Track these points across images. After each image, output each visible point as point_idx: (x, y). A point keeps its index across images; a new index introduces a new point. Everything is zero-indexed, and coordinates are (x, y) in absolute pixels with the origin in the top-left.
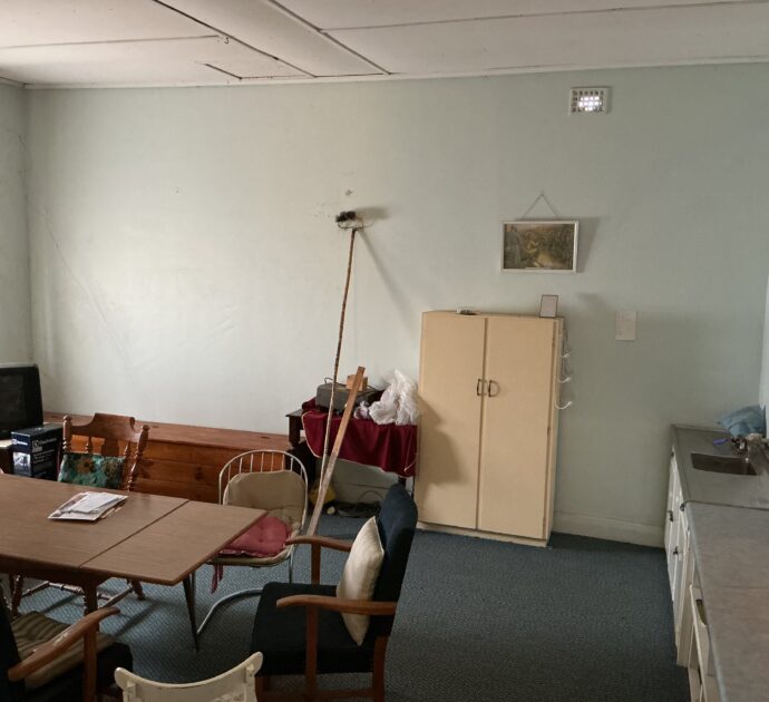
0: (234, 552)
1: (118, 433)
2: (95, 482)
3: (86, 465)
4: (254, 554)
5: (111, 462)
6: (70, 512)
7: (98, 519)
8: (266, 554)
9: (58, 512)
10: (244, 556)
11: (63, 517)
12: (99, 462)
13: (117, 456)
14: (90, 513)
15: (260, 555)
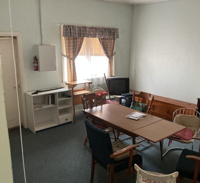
0: (175, 137)
1: (146, 98)
2: (139, 109)
3: (138, 105)
4: (181, 139)
5: (144, 105)
6: (131, 116)
7: (138, 120)
8: (185, 139)
9: (128, 116)
10: (178, 138)
11: (129, 117)
12: (140, 104)
13: (145, 104)
14: (136, 118)
15: (183, 139)
